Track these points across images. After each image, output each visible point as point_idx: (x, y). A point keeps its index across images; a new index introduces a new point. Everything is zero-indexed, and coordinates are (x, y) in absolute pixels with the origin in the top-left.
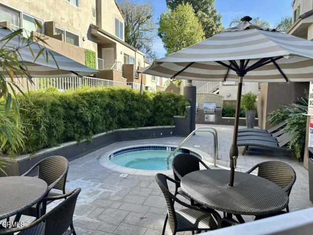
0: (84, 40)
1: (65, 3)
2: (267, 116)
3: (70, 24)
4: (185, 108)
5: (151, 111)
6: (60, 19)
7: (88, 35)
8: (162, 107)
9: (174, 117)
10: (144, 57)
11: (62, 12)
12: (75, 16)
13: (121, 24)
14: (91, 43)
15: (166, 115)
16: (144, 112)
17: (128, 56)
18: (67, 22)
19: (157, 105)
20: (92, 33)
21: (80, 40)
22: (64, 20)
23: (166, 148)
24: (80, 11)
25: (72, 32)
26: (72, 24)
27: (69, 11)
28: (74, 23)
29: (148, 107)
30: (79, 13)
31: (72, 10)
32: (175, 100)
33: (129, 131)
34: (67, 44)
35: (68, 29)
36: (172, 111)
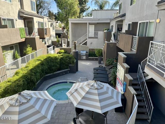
0: (16, 21)
1: (4, 2)
2: (106, 60)
3: (8, 14)
4: (74, 62)
5: (59, 65)
6: (3, 13)
7: (18, 17)
8: (64, 62)
9: (69, 65)
10: (48, 19)
11: (4, 8)
12: (10, 8)
13: (34, 2)
14: (20, 20)
15: (66, 65)
16: (56, 66)
17: (40, 22)
18: (7, 13)
19: (61, 62)
20: (20, 15)
21: (15, 21)
22: (5, 12)
23: (67, 82)
24: (12, 4)
25: (10, 18)
26: (10, 13)
27: (7, 6)
28: (10, 12)
29: (58, 64)
30: (12, 5)
31: (8, 5)
32: (69, 58)
33: (50, 75)
34: (10, 29)
35: (8, 17)
36: (68, 63)
